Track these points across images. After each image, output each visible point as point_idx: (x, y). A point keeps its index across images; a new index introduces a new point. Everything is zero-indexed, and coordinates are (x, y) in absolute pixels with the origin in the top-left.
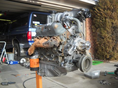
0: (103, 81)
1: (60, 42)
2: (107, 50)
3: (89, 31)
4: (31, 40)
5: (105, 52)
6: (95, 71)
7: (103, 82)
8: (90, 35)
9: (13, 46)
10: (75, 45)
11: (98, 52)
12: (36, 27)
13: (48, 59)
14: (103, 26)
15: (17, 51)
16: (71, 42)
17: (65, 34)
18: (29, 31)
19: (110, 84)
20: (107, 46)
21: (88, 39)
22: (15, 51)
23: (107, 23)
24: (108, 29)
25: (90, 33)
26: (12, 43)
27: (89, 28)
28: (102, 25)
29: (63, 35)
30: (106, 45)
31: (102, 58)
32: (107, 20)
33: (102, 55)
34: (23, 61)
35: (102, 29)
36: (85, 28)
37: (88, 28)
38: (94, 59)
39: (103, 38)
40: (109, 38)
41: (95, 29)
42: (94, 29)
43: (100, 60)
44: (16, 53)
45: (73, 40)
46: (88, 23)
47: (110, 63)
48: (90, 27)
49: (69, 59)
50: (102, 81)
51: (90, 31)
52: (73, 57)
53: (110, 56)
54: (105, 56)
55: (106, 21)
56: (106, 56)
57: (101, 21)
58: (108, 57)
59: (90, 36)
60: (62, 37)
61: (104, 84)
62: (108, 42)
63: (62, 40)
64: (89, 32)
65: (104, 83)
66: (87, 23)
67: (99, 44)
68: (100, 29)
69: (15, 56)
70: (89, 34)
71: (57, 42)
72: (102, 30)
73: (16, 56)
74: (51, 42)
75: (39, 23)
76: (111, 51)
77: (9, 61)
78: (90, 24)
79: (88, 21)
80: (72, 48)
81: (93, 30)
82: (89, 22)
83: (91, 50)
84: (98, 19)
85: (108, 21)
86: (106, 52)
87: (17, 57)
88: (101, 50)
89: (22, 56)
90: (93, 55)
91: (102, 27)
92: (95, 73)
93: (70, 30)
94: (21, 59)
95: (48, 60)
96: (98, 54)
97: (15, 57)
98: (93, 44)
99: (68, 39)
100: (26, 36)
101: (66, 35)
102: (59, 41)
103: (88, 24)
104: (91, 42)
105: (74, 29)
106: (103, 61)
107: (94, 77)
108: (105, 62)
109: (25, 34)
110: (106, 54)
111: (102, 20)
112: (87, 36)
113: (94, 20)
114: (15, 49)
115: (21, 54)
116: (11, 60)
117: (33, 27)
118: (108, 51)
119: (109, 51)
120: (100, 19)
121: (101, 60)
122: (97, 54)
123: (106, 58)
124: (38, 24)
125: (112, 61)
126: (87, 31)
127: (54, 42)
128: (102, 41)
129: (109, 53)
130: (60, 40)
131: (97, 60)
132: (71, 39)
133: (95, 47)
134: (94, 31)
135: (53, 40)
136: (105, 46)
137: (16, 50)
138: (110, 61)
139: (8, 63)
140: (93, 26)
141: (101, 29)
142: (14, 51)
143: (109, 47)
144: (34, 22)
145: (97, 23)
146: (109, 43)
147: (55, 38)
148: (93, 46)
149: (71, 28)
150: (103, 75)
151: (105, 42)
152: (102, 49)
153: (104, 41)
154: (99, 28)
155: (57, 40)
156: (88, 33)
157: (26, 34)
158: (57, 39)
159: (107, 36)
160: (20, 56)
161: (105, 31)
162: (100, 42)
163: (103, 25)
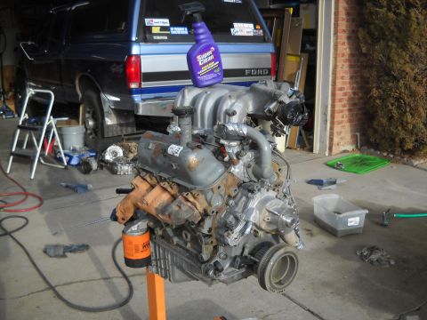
0: (372, 249)
1: (205, 210)
2: (407, 123)
3: (346, 46)
4: (140, 84)
5: (400, 128)
6: (347, 214)
7: (371, 254)
8: (350, 61)
9: (80, 96)
10: (249, 217)
11: (375, 123)
12: (155, 37)
13: (176, 240)
14: (396, 34)
15: (94, 118)
16: (240, 203)
17: (219, 187)
18: (130, 56)
19: (392, 263)
20: (408, 109)
21: (342, 78)
22: (87, 115)
23: (414, 26)
24: (414, 47)
25: (352, 55)
26: (75, 87)
27: (349, 38)
28: (395, 30)
29: (212, 190)
30: (405, 104)
31: (387, 145)
32: (413, 14)
33: (387, 136)
34: (115, 153)
35: (394, 45)
36: (332, 36)
37: (343, 37)
38: (362, 145)
39: (395, 78)
40: (415, 79)
41: (369, 41)
42: (366, 42)
43: (382, 151)
44: (91, 123)
45: (244, 198)
46: (344, 17)
47: (416, 167)
48: (353, 32)
49: (233, 255)
50: (368, 249)
51: (350, 49)
52: (244, 249)
53: (416, 141)
54: (397, 140)
55: (408, 18)
56: (402, 141)
57: (391, 15)
58: (410, 145)
59: (351, 66)
60: (209, 195)
61: (371, 262)
62: (413, 94)
63: (210, 204)
64: (347, 51)
65: (374, 257)
66: (340, 19)
67: (380, 98)
68: (388, 46)
69: (89, 132)
70: (346, 57)
71: (196, 211)
72: (393, 51)
73: (91, 134)
74: (177, 212)
75: (166, 22)
76: (421, 126)
77: (67, 151)
78: (353, 20)
79: (346, 9)
80: (239, 227)
81: (362, 45)
82: (348, 14)
83: (352, 116)
84: (381, 7)
85: (417, 18)
86: (403, 127)
87: (94, 135)
88: (384, 121)
89: (111, 135)
90: (358, 134)
91: (394, 39)
92: (349, 220)
93: (238, 170)
94: (109, 149)
95: (175, 243)
96: (376, 131)
97: (86, 135)
98: (360, 94)
99: (230, 196)
100: (121, 70)
101: (222, 187)
102: (201, 205)
103: (344, 23)
104: (355, 86)
105: (249, 166)
106: (392, 156)
107: (345, 231)
108: (397, 162)
109: (118, 63)
110: (402, 134)
111: (395, 13)
112: (339, 65)
113: (368, 11)
114: (88, 110)
115: (106, 130)
116: (74, 150)
117: (145, 40)
118: (410, 127)
119: (414, 126)
120: (389, 9)
121: (385, 154)
122: (370, 132)
123: (401, 146)
124: (163, 28)
125: (422, 161)
126: (339, 46)
127: (187, 211)
128: (391, 90)
129: (411, 132)
130: (205, 205)
131: (372, 150)
132: (240, 194)
133: (366, 103)
134: (364, 50)
135: (186, 206)
136: (399, 107)
137: (89, 112)
138: (413, 161)
139: (65, 160)
140: (361, 29)
141: (390, 43)
142: (84, 115)
143: (414, 111)
144: (149, 19)
145: (376, 21)
146: (415, 96)
147: (191, 199)
148: (361, 101)
149: (241, 162)
150: (377, 224)
151: (400, 94)
152: (391, 118)
153: (397, 88)
154: (382, 42)
155: (195, 206)
156: (343, 55)
157: (122, 66)
158: (196, 202)
159: (408, 70)
160: (103, 136)
161: (404, 53)
162: (384, 91)
163: (400, 30)
